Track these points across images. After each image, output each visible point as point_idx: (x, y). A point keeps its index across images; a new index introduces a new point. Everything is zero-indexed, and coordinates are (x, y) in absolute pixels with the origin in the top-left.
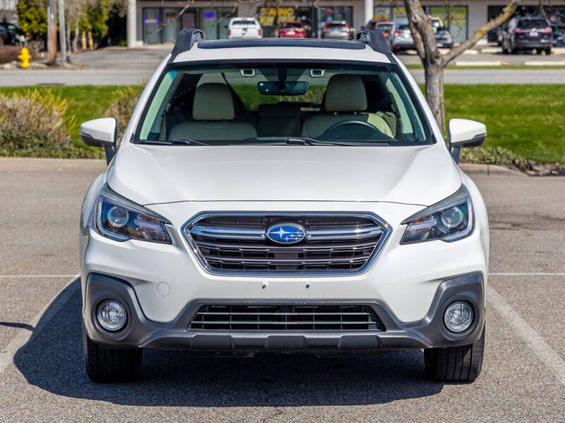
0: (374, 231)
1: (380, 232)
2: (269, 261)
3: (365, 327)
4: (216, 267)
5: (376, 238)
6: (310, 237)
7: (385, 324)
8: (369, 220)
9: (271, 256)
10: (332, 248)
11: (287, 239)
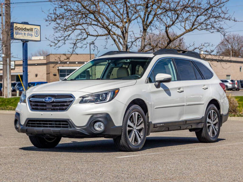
0: (71, 99)
1: (73, 99)
2: (44, 108)
3: (67, 127)
4: (33, 109)
5: (71, 101)
6: (55, 101)
7: (71, 126)
8: (71, 96)
9: (46, 106)
10: (59, 104)
11: (48, 101)
